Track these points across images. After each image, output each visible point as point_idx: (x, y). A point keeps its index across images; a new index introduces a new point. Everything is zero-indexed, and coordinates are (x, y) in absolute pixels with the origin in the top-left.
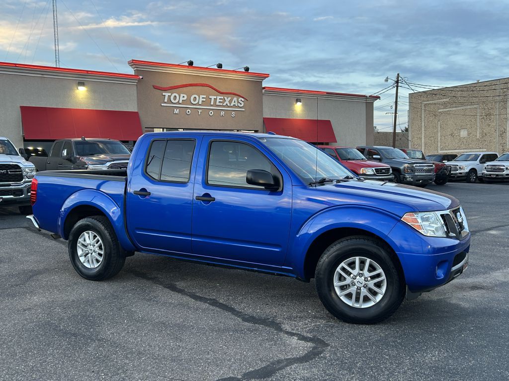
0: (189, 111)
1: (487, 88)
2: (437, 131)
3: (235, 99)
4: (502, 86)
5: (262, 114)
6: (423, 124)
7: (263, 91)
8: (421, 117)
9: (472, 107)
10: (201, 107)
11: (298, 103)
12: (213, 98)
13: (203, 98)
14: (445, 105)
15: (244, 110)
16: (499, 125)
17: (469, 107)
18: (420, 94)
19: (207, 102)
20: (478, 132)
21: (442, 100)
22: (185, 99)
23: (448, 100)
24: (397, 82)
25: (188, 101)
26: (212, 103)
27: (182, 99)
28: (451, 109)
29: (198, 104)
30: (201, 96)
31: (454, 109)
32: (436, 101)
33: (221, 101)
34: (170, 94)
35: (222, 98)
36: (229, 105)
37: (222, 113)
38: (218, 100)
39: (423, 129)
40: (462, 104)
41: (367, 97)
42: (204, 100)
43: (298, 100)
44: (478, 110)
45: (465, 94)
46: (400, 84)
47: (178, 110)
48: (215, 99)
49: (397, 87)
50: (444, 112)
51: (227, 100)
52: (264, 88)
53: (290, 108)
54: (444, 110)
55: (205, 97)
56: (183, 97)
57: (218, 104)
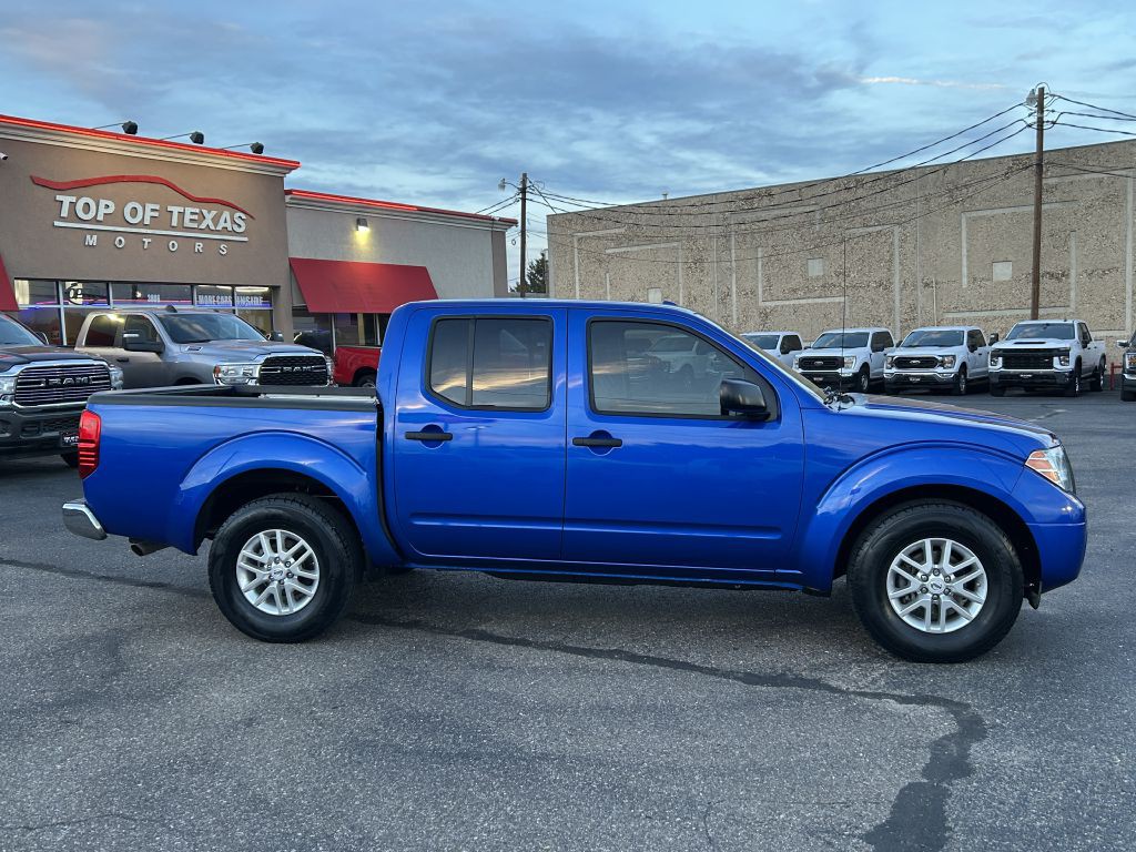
0: (120, 241)
1: (695, 210)
2: (605, 292)
3: (226, 214)
4: (722, 207)
5: (287, 249)
6: (577, 278)
7: (288, 198)
8: (572, 262)
9: (668, 245)
10: (149, 231)
11: (360, 227)
12: (176, 210)
13: (153, 210)
14: (618, 240)
15: (246, 239)
16: (719, 282)
17: (663, 245)
18: (569, 217)
19: (162, 219)
20: (681, 295)
21: (613, 231)
22: (110, 211)
23: (623, 230)
24: (523, 191)
25: (117, 217)
26: (174, 223)
27: (102, 211)
28: (629, 249)
29: (142, 224)
30: (149, 206)
31: (636, 249)
32: (601, 233)
33: (196, 217)
34: (74, 199)
35: (197, 211)
36: (213, 228)
37: (199, 246)
38: (188, 217)
39: (577, 288)
40: (650, 240)
41: (493, 220)
42: (156, 214)
43: (360, 222)
44: (681, 252)
45: (656, 220)
46: (528, 196)
47: (95, 237)
48: (182, 214)
49: (524, 200)
50: (616, 255)
51: (209, 216)
52: (289, 192)
53: (344, 238)
54: (617, 250)
55: (157, 207)
56: (106, 207)
57: (187, 223)
